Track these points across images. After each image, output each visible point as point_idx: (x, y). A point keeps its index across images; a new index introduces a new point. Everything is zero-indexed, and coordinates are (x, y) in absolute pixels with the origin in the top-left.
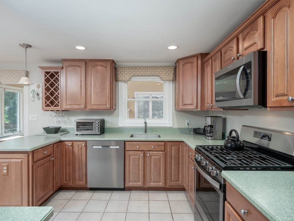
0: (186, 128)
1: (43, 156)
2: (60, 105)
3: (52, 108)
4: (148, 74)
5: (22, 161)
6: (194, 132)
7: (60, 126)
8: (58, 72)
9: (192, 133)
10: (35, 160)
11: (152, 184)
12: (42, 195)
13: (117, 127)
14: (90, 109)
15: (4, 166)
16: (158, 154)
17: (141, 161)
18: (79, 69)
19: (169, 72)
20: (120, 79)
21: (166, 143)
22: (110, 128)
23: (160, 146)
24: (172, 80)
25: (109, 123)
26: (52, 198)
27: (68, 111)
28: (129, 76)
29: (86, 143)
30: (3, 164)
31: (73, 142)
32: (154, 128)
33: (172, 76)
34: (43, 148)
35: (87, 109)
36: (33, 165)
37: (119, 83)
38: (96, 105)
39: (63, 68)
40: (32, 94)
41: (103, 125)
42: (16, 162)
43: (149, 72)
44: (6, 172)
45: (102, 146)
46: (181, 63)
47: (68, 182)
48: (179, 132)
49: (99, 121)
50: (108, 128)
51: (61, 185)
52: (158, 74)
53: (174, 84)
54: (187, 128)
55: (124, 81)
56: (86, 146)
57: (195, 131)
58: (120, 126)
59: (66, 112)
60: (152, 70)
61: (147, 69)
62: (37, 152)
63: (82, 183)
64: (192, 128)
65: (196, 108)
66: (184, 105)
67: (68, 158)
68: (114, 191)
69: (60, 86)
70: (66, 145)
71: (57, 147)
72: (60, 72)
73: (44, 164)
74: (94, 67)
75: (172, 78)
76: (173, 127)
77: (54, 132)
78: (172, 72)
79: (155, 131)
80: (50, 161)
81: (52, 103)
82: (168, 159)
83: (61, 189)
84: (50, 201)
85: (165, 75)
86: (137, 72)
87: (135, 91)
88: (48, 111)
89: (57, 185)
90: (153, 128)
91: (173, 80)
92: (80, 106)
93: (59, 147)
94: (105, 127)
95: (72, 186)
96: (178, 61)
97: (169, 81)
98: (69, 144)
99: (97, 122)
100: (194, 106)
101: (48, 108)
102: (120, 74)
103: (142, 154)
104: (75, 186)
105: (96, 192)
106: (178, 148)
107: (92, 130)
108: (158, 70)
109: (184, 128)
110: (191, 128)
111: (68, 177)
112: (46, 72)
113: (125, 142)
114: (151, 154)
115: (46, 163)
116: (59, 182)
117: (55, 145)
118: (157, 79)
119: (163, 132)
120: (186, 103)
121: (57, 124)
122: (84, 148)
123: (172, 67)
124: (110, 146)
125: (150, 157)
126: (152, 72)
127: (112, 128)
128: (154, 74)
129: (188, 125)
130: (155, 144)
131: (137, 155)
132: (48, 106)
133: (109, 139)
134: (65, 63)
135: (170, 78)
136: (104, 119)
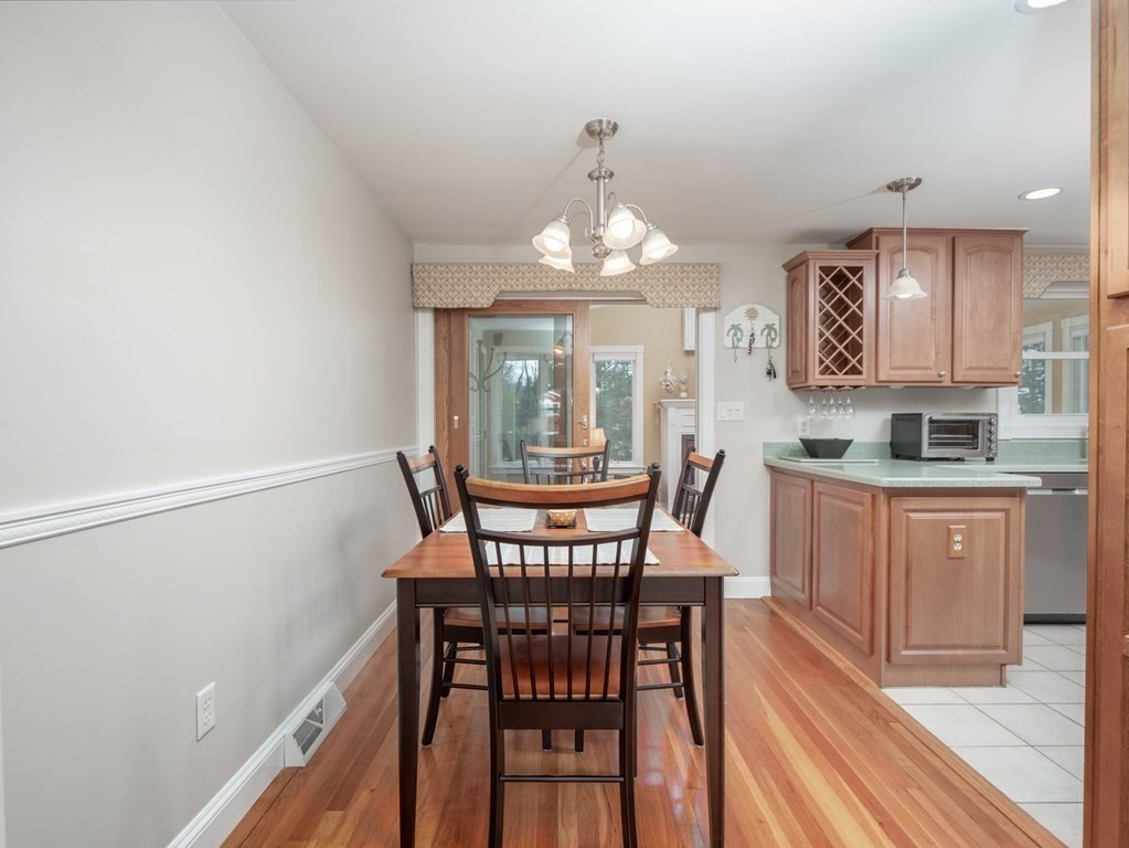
2: (864, 369)
3: (841, 378)
18: (927, 259)
28: (1044, 284)
30: (952, 527)
38: (977, 369)
39: (877, 255)
40: (731, 338)
42: (987, 522)
44: (960, 548)
69: (863, 310)
72: (864, 268)
81: (841, 362)
86: (1066, 271)
92: (929, 372)
107: (976, 444)
112: (821, 268)
132: (827, 371)
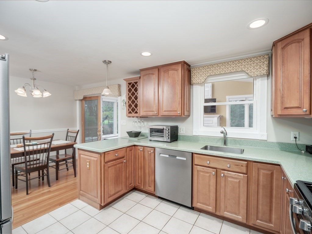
0: (291, 144)
1: (115, 158)
2: (138, 112)
3: (133, 114)
4: (229, 71)
5: (97, 160)
6: (306, 151)
7: (140, 131)
8: (137, 82)
9: (303, 152)
10: (105, 162)
11: (227, 214)
12: (113, 192)
13: (191, 135)
14: (162, 116)
15: (88, 162)
16: (236, 176)
17: (213, 181)
19: (261, 64)
20: (193, 81)
21: (249, 162)
22: (184, 136)
23: (239, 166)
24: (265, 73)
25: (182, 130)
26: (126, 196)
27: (147, 117)
28: (205, 77)
29: (154, 150)
30: (87, 160)
31: (144, 147)
32: (238, 139)
33: (266, 68)
34: (114, 151)
35: (159, 116)
36: (104, 165)
37: (194, 86)
38: (167, 111)
39: (140, 77)
40: (123, 103)
41: (176, 132)
42: (94, 160)
43: (229, 68)
44: (88, 167)
45: (169, 155)
46: (280, 46)
47: (140, 185)
48: (279, 149)
49: (170, 128)
50: (182, 136)
51: (135, 186)
52: (243, 69)
53: (270, 80)
54: (293, 144)
55: (198, 83)
56: (154, 152)
57: (309, 150)
58: (194, 134)
59: (145, 118)
60: (234, 65)
61: (228, 65)
62: (108, 154)
63: (151, 189)
64: (304, 145)
65: (308, 113)
66: (285, 109)
67: (140, 162)
68: (181, 207)
69: (138, 94)
70: (139, 150)
71: (131, 150)
72: (138, 82)
73: (116, 165)
74: (165, 72)
75: (265, 71)
76: (268, 141)
77: (134, 136)
78: (266, 62)
79: (240, 144)
80: (122, 163)
81: (133, 110)
82: (253, 187)
83: (135, 189)
84: (123, 199)
85: (254, 69)
86: (214, 71)
87: (227, 95)
88: (130, 117)
89: (130, 186)
90: (236, 140)
91: (267, 75)
92: (153, 113)
93: (132, 150)
94: (179, 134)
95: (143, 190)
96: (275, 44)
97: (262, 76)
98: (141, 148)
99: (167, 129)
100: (305, 110)
101: (130, 115)
102: (193, 76)
103: (214, 173)
104: (145, 190)
105: (163, 202)
106: (269, 172)
107: (163, 136)
108: (243, 64)
109: (288, 144)
110: (301, 145)
111: (140, 180)
112: (128, 83)
113: (193, 155)
114: (226, 174)
115: (118, 164)
116: (132, 183)
117: (128, 148)
118: (241, 77)
119: (251, 146)
120: (288, 106)
121: (139, 128)
122: (153, 155)
123: (266, 57)
124: (176, 156)
125: (225, 178)
126: (235, 68)
127: (186, 136)
128: (238, 70)
129: (295, 139)
130: (232, 162)
131: (207, 173)
132: (130, 113)
133: (175, 149)
134: (142, 72)
135: (263, 72)
136: (177, 126)
